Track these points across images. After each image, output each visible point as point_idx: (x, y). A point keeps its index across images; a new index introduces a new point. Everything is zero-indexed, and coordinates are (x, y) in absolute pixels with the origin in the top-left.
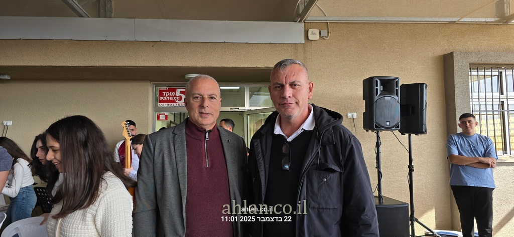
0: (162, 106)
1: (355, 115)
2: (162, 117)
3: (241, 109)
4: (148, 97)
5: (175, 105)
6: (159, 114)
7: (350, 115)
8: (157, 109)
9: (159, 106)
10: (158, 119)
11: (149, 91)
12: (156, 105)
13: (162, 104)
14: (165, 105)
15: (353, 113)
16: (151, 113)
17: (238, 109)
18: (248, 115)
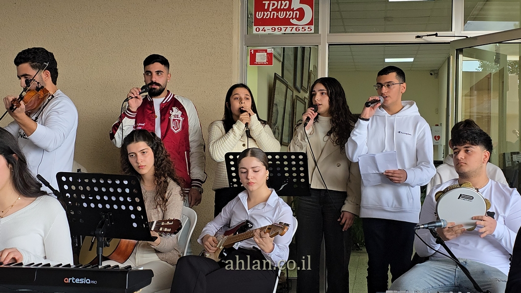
0: (261, 32)
2: (261, 57)
3: (444, 37)
4: (231, 12)
5: (288, 31)
6: (256, 51)
8: (250, 40)
9: (255, 32)
10: (253, 62)
12: (249, 30)
13: (261, 28)
14: (269, 30)
16: (238, 48)
17: (436, 35)
18: (460, 51)
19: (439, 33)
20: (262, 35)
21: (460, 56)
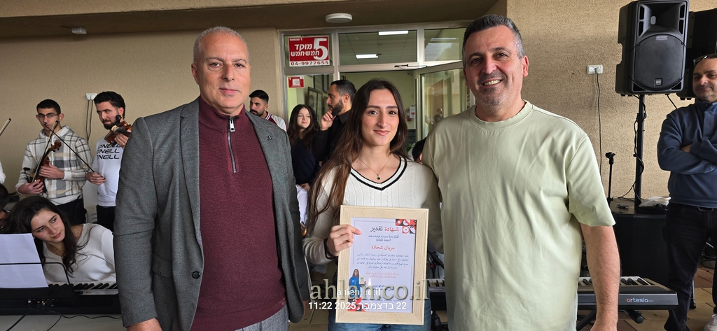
0: (295, 65)
1: (601, 69)
3: (412, 66)
4: (274, 53)
5: (313, 64)
7: (591, 69)
8: (288, 71)
9: (291, 65)
10: (291, 85)
11: (275, 43)
12: (287, 64)
13: (295, 62)
14: (300, 64)
15: (596, 66)
16: (279, 76)
17: (407, 65)
18: (422, 75)
19: (410, 64)
20: (295, 67)
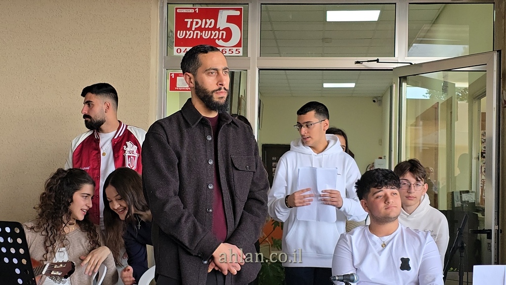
2: (182, 82)
4: (149, 31)
6: (177, 75)
9: (175, 53)
10: (173, 87)
12: (169, 51)
16: (156, 71)
17: (377, 61)
18: (403, 79)
19: (381, 59)
21: (404, 84)
